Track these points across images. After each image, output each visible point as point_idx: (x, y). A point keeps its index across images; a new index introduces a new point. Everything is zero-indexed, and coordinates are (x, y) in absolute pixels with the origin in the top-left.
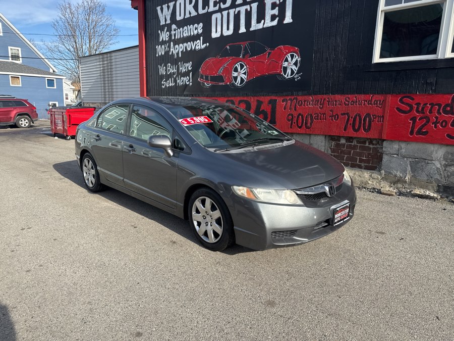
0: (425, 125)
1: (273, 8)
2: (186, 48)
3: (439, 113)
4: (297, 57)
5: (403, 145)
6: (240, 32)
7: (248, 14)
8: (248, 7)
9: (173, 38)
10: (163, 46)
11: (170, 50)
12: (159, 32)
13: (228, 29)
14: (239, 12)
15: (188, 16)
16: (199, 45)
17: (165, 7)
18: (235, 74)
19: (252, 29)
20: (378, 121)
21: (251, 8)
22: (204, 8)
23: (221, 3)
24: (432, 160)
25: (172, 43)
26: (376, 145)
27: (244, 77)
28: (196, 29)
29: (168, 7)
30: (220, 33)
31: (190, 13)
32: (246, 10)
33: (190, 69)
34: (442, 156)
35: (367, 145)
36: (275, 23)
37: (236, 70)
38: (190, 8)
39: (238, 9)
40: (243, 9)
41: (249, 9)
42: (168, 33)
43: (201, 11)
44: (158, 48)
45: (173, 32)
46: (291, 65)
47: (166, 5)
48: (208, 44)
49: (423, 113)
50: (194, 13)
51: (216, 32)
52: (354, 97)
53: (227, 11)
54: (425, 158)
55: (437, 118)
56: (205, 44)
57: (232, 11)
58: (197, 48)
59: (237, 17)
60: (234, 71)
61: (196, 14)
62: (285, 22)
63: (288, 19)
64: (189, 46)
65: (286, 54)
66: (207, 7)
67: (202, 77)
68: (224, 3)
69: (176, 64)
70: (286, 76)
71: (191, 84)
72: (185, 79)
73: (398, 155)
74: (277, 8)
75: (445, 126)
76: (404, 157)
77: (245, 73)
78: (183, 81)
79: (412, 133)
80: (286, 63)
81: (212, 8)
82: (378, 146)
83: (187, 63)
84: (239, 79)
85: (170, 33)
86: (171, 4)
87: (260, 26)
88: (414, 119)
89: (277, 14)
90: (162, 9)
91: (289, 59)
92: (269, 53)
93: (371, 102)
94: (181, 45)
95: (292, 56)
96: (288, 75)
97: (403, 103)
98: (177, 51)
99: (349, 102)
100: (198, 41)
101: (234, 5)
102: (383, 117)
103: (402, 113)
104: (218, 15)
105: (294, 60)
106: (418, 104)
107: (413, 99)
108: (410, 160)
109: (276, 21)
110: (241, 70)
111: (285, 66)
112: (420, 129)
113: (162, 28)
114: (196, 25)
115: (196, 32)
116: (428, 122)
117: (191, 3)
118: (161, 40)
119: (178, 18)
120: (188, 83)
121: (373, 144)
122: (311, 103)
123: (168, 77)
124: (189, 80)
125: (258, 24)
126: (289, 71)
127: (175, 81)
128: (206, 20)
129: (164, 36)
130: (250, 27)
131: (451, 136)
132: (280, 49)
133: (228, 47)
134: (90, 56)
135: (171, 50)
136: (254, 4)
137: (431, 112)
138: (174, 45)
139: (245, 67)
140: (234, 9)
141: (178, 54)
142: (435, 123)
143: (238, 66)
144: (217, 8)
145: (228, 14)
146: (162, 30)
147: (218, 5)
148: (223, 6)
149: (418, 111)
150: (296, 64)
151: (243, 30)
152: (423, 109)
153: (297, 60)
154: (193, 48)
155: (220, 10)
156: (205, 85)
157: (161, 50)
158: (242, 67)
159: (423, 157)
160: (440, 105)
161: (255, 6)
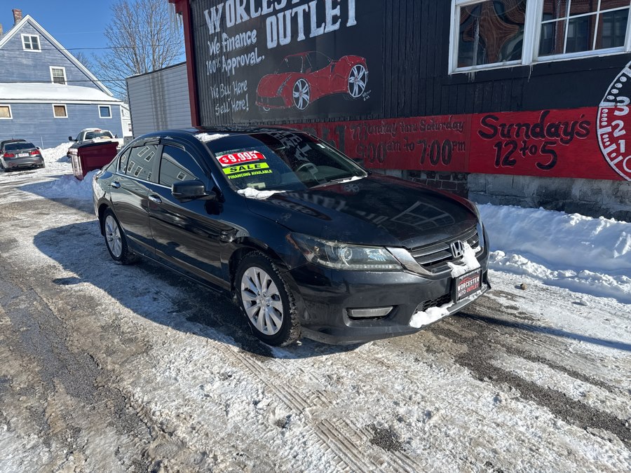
0: (512, 152)
1: (334, 7)
2: (239, 63)
3: (527, 136)
4: (364, 70)
5: (490, 178)
6: (299, 40)
7: (307, 15)
8: (306, 7)
9: (225, 51)
10: (214, 62)
11: (222, 66)
12: (209, 43)
13: (285, 37)
14: (296, 13)
15: (239, 21)
16: (254, 58)
17: (213, 10)
18: (296, 95)
19: (311, 36)
20: (459, 149)
21: (309, 7)
22: (256, 11)
23: (276, 3)
24: (524, 197)
25: (223, 57)
26: (462, 180)
27: (307, 97)
28: (249, 37)
29: (217, 10)
30: (276, 42)
31: (241, 18)
32: (304, 10)
33: (245, 90)
34: (535, 191)
35: (451, 180)
36: (337, 26)
37: (297, 90)
38: (241, 10)
39: (295, 10)
40: (300, 10)
41: (307, 10)
42: (218, 44)
43: (254, 15)
44: (209, 63)
45: (224, 43)
46: (358, 79)
47: (215, 8)
48: (263, 57)
49: (509, 137)
50: (246, 18)
51: (272, 41)
52: (431, 119)
53: (283, 13)
54: (516, 194)
55: (525, 142)
56: (260, 58)
57: (288, 13)
58: (252, 62)
59: (294, 19)
60: (295, 91)
61: (248, 18)
62: (349, 24)
63: (352, 22)
64: (243, 60)
65: (352, 67)
66: (260, 9)
67: (259, 100)
68: (279, 3)
69: (230, 84)
70: (353, 95)
71: (248, 109)
72: (241, 103)
73: (485, 192)
74: (339, 7)
75: (535, 153)
76: (492, 194)
77: (307, 93)
78: (238, 106)
79: (497, 163)
80: (352, 78)
81: (265, 10)
82: (464, 181)
83: (241, 82)
84: (301, 101)
85: (221, 44)
86: (220, 7)
87: (321, 31)
88: (499, 145)
89: (339, 14)
90: (210, 13)
91: (356, 73)
92: (333, 66)
93: (450, 125)
94: (234, 59)
95: (359, 69)
96: (355, 94)
97: (486, 125)
98: (230, 67)
99: (425, 126)
100: (253, 53)
101: (290, 6)
102: (464, 143)
103: (485, 137)
104: (273, 19)
105: (361, 74)
106: (503, 126)
107: (497, 119)
108: (500, 197)
109: (338, 23)
110: (302, 88)
111: (351, 81)
112: (507, 158)
113: (211, 38)
114: (249, 33)
115: (249, 42)
116: (515, 147)
117: (241, 4)
118: (211, 54)
119: (229, 25)
120: (244, 108)
121: (458, 179)
122: (383, 128)
123: (222, 100)
124: (246, 105)
125: (318, 29)
126: (356, 89)
127: (230, 106)
128: (259, 25)
129: (214, 48)
130: (310, 33)
131: (542, 165)
132: (344, 60)
133: (286, 60)
134: (146, 74)
135: (224, 66)
136: (312, 2)
137: (518, 135)
138: (226, 60)
139: (307, 85)
140: (290, 11)
141: (231, 70)
142: (524, 149)
143: (299, 83)
144: (271, 9)
145: (284, 16)
146: (212, 41)
147: (272, 5)
148: (278, 7)
149: (503, 135)
150: (363, 79)
151: (301, 37)
152: (509, 131)
153: (364, 74)
154: (248, 62)
155: (275, 12)
156: (263, 110)
157: (211, 67)
158: (303, 85)
159: (514, 194)
160: (527, 126)
161: (313, 5)
